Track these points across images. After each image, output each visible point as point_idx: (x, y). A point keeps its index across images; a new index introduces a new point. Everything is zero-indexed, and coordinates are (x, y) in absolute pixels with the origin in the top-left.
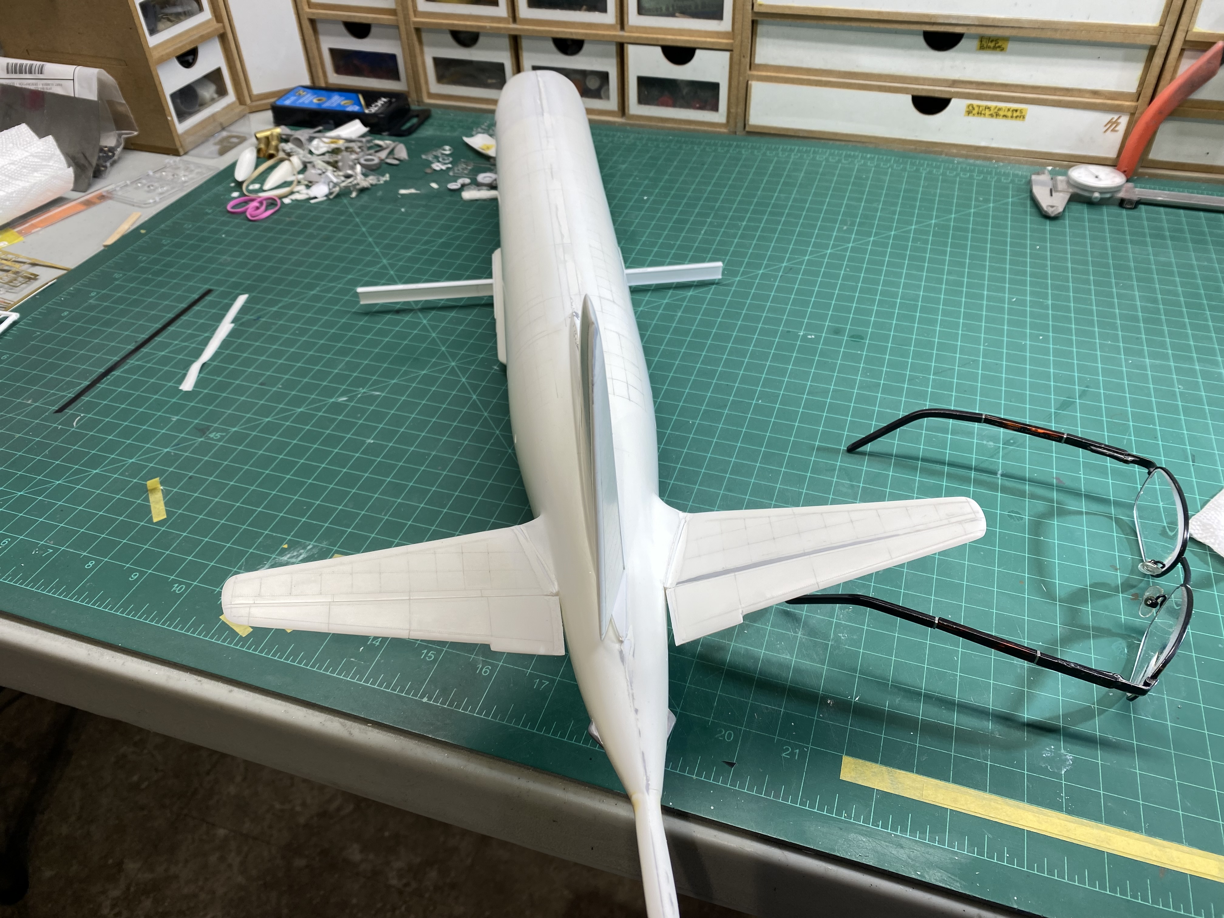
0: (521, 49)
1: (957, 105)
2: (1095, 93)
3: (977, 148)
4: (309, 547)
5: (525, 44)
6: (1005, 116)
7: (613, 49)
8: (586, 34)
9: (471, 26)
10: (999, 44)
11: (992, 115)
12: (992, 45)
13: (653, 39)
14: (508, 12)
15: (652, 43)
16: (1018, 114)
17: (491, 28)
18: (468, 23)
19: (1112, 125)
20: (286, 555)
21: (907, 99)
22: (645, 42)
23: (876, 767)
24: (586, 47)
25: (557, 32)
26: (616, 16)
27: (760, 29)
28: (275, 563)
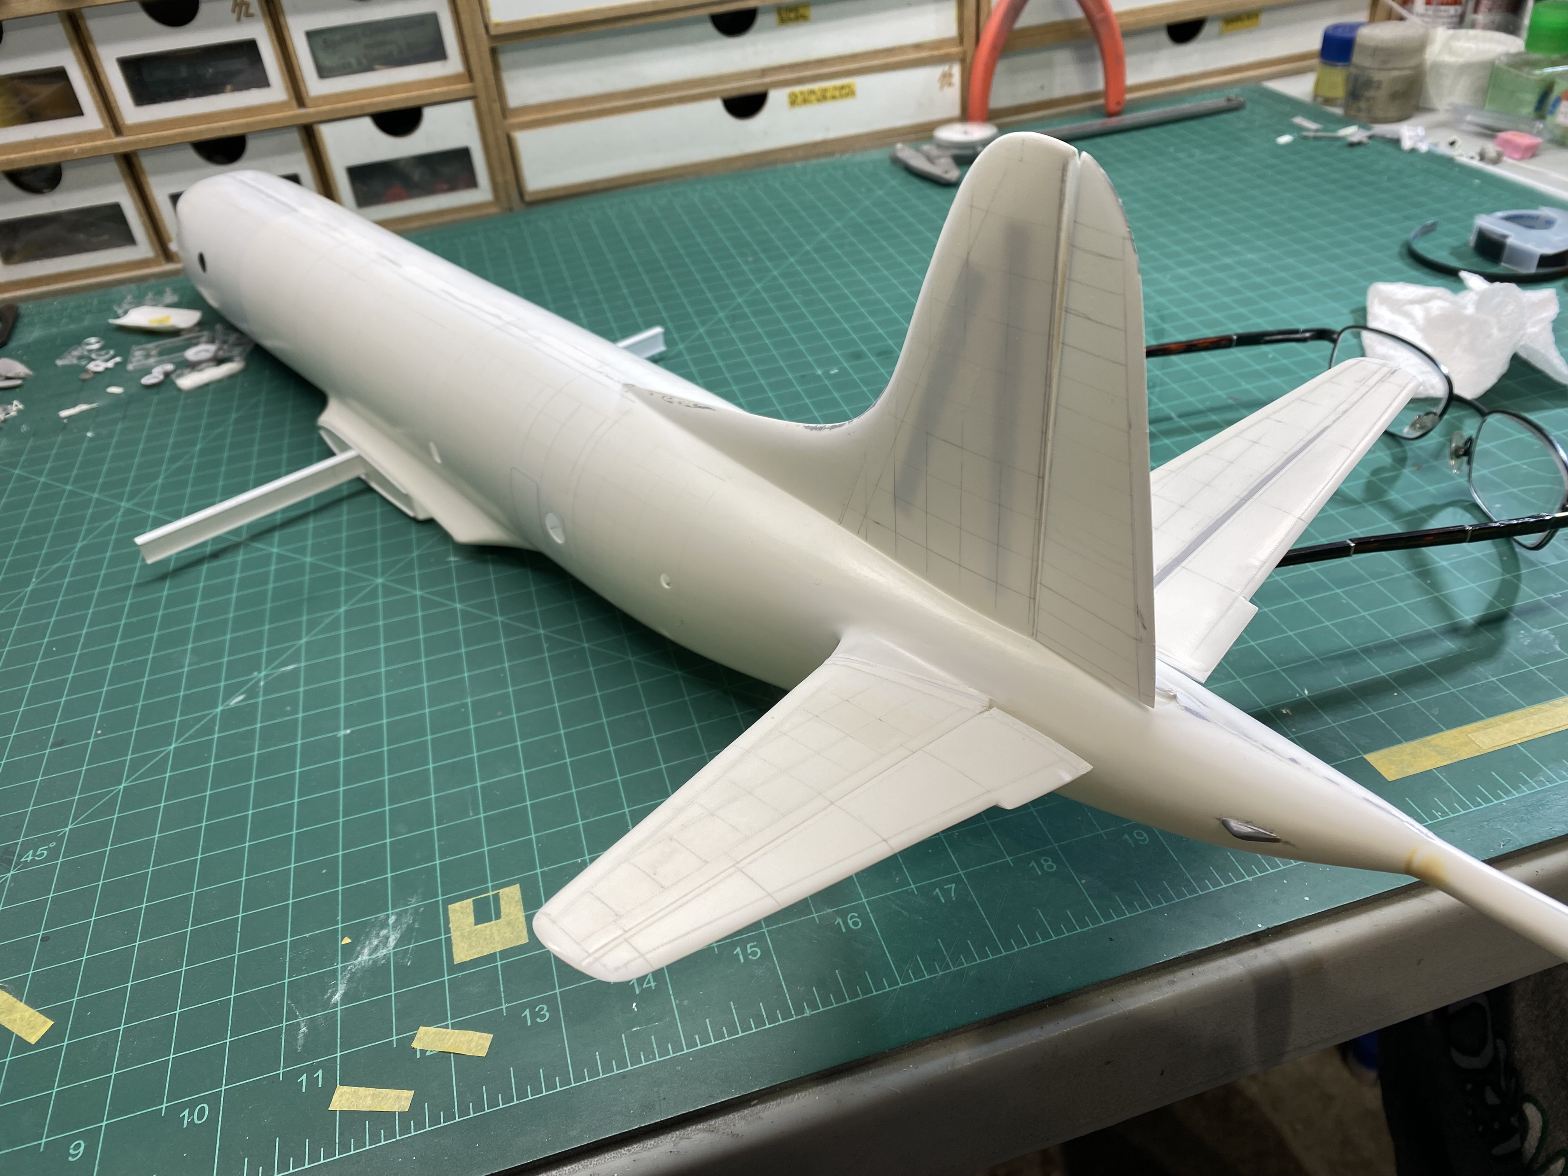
0: (143, 173)
1: (777, 98)
2: (918, 47)
3: (815, 145)
4: (392, 920)
5: (146, 163)
6: (834, 97)
7: (295, 138)
8: (248, 125)
9: (43, 156)
10: (802, 11)
11: (819, 100)
12: (792, 15)
13: (354, 107)
14: (103, 121)
15: (356, 113)
16: (847, 91)
17: (83, 151)
18: (37, 152)
19: (946, 78)
20: (360, 953)
21: (717, 105)
22: (346, 115)
23: (1407, 747)
24: (252, 145)
25: (199, 132)
26: (287, 89)
27: (504, 59)
28: (352, 973)
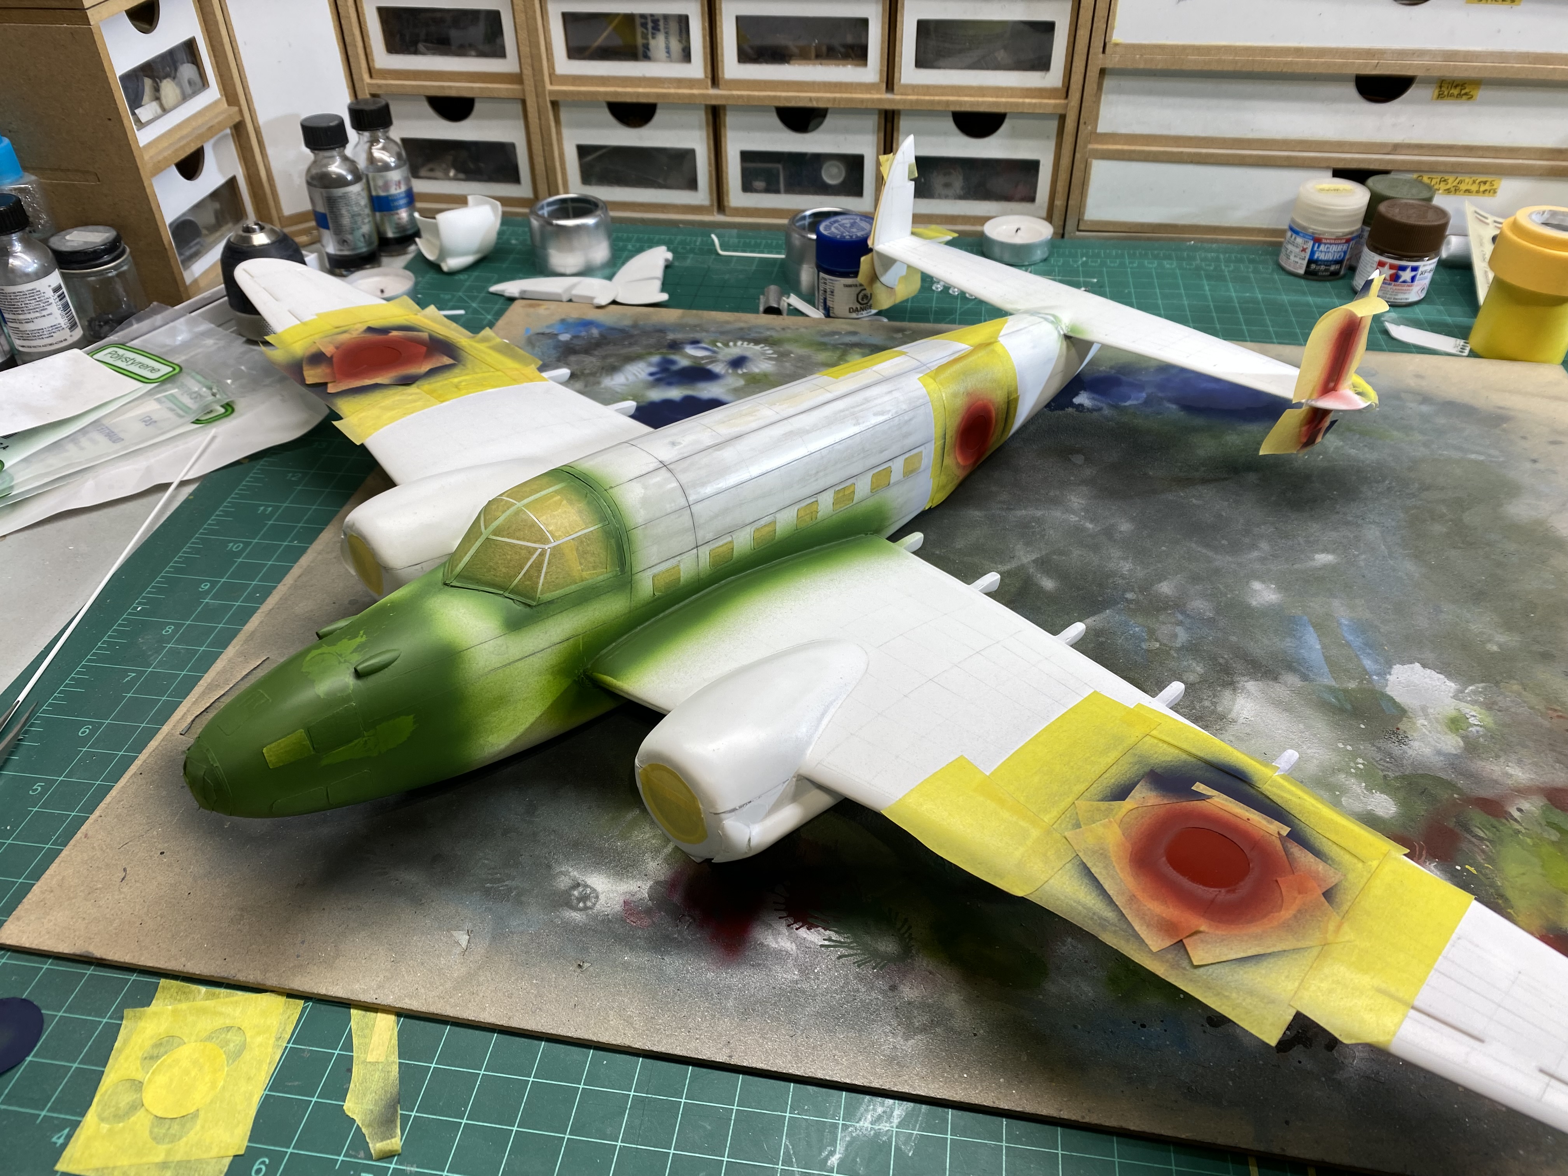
0: (725, 127)
5: (731, 118)
7: (874, 121)
8: (831, 100)
9: (645, 95)
10: (1467, 90)
12: (1456, 91)
13: (939, 105)
14: (706, 71)
15: (938, 110)
16: (1490, 188)
17: (676, 96)
18: (641, 90)
22: (929, 107)
24: (829, 120)
25: (787, 98)
26: (882, 71)
27: (1111, 83)
28: (852, 1137)
